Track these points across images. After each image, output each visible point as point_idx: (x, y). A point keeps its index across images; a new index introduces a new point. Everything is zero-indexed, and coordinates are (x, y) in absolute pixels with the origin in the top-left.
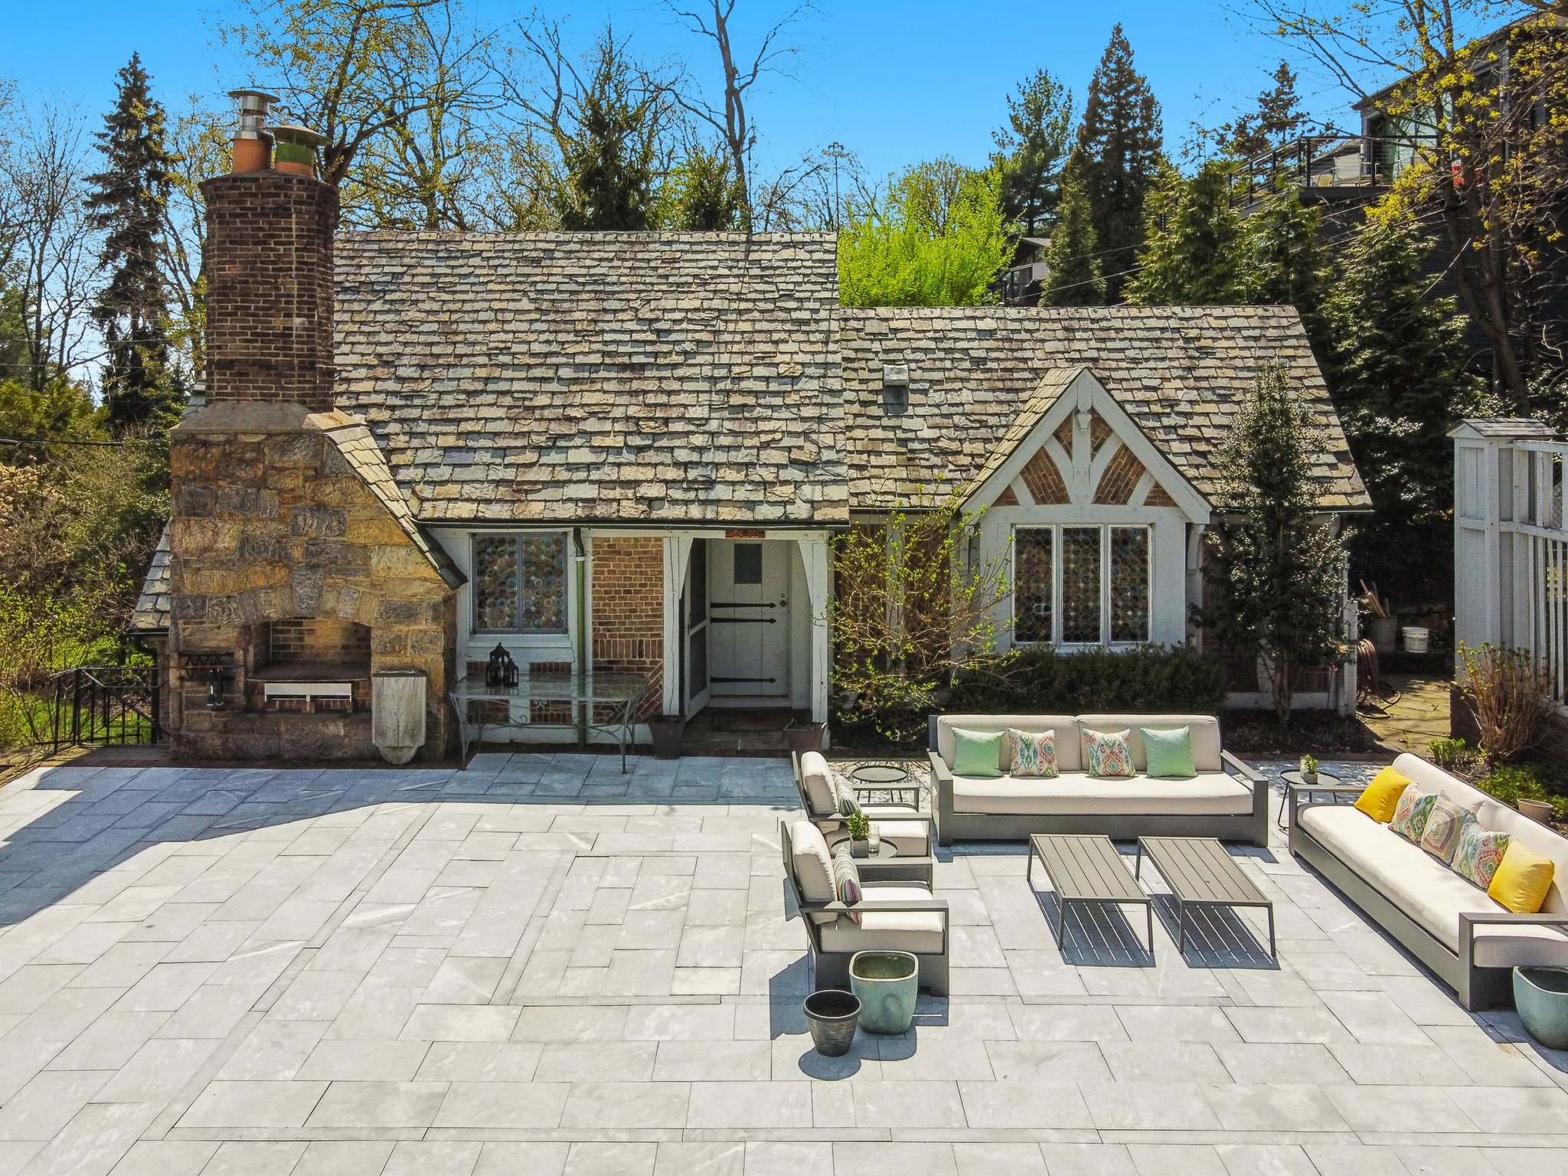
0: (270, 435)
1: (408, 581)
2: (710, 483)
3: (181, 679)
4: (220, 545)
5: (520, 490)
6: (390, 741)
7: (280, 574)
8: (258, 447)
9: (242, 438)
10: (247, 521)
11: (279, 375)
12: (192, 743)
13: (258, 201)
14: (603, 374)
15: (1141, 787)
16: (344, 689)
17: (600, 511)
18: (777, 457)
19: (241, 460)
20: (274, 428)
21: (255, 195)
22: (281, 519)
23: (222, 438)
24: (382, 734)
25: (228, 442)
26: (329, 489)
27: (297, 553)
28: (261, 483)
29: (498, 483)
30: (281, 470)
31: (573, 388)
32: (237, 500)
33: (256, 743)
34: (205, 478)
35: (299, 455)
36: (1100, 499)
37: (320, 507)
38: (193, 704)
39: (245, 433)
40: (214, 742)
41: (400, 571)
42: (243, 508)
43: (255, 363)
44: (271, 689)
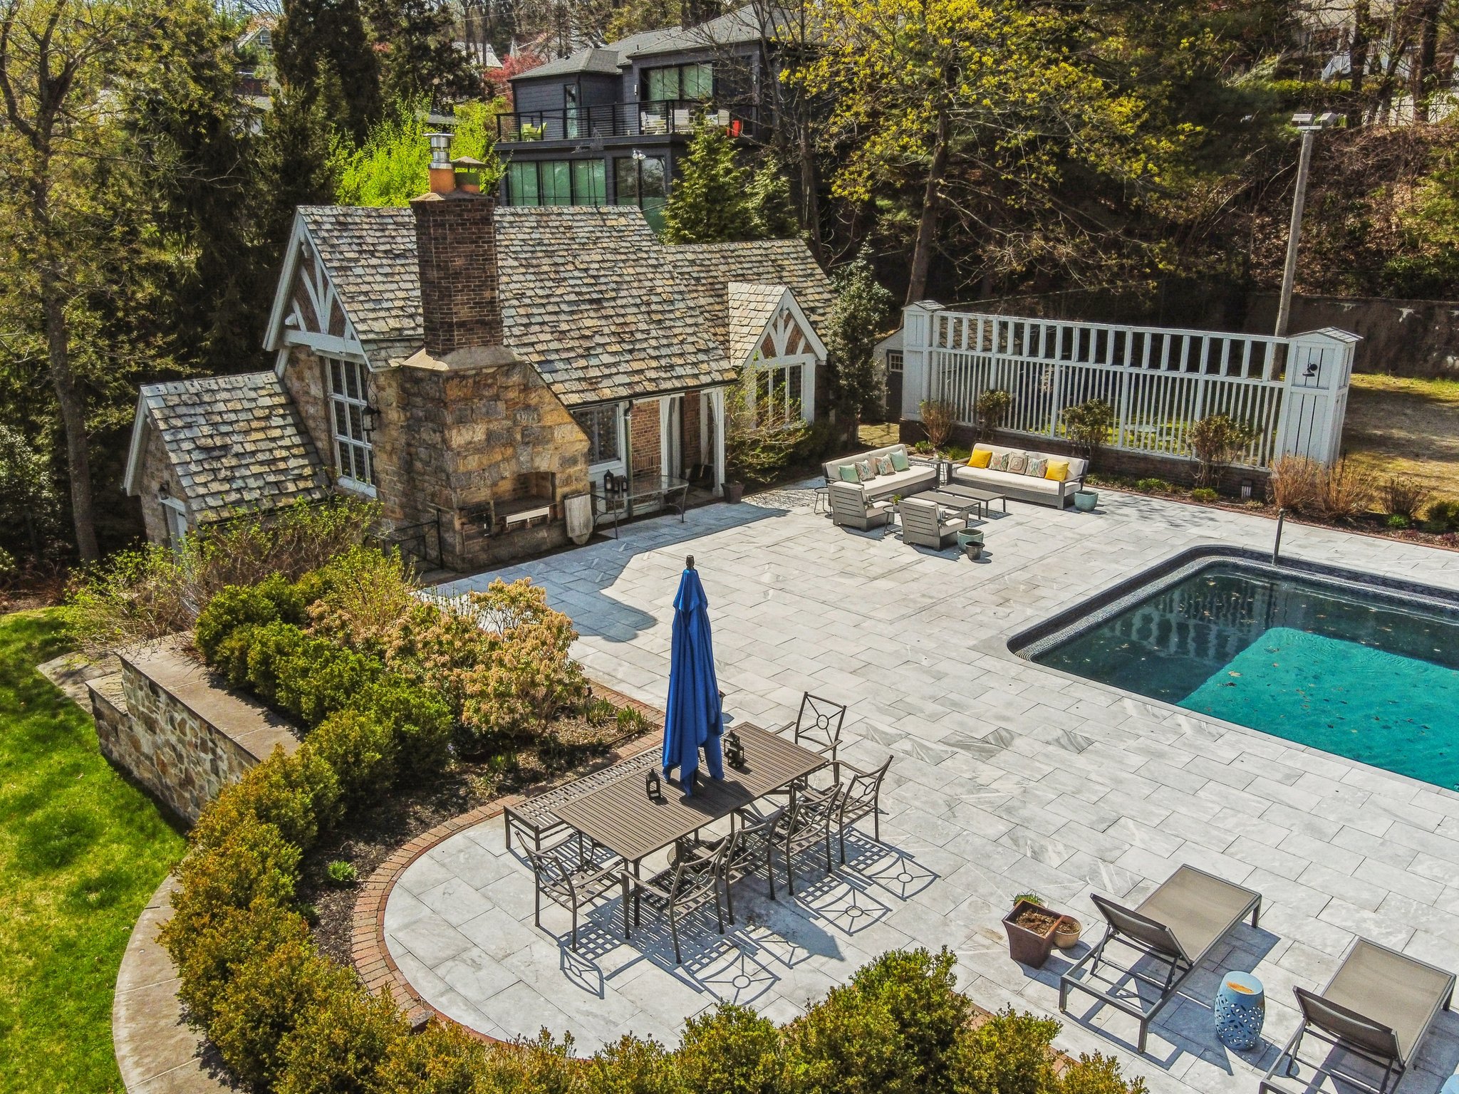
0: (500, 367)
1: (572, 443)
2: (672, 367)
3: (463, 524)
4: (476, 439)
5: (593, 383)
6: (577, 533)
7: (510, 451)
8: (493, 376)
9: (485, 371)
10: (490, 421)
11: (491, 328)
12: (471, 561)
13: (471, 215)
14: (583, 307)
15: (899, 477)
16: (545, 511)
17: (638, 389)
18: (691, 349)
19: (486, 385)
20: (502, 362)
21: (470, 211)
22: (507, 418)
23: (474, 372)
24: (573, 530)
25: (477, 374)
26: (533, 395)
27: (519, 437)
28: (497, 398)
29: (579, 379)
30: (507, 388)
31: (575, 317)
32: (484, 410)
33: (503, 552)
34: (465, 399)
35: (516, 378)
36: (787, 353)
37: (527, 407)
38: (469, 537)
39: (486, 367)
40: (483, 557)
41: (569, 438)
42: (489, 415)
43: (477, 322)
44: (511, 519)
